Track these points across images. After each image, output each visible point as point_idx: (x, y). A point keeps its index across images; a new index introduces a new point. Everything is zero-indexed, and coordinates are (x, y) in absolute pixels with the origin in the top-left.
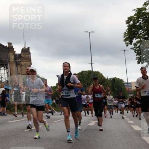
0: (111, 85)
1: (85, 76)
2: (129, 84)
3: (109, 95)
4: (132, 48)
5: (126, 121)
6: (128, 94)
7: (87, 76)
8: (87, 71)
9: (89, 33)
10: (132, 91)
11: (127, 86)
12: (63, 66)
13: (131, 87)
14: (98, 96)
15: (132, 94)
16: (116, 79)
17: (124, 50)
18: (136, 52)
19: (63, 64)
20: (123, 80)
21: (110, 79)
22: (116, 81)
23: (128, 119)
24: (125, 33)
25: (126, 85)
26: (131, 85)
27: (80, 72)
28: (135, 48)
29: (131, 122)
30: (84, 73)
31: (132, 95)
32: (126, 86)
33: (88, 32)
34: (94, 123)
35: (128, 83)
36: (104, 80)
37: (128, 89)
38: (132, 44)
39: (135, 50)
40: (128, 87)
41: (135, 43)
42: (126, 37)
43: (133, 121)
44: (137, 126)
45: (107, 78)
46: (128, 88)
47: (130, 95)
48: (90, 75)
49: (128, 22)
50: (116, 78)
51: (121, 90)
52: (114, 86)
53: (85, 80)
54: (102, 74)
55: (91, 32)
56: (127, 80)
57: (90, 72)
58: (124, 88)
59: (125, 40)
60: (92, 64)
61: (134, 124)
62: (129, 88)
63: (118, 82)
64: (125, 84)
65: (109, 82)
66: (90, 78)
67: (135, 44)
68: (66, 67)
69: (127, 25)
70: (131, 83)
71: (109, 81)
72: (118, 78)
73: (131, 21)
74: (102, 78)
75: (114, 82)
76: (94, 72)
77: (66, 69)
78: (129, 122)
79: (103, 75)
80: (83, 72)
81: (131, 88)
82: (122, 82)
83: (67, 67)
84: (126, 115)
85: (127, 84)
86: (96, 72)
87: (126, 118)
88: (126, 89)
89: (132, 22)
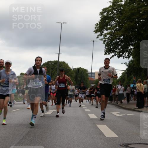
0: (75, 74)
1: (51, 66)
2: (92, 74)
3: (72, 85)
4: (102, 39)
5: (84, 110)
6: (90, 83)
7: (52, 66)
8: (53, 61)
9: (61, 24)
10: (95, 81)
11: (90, 76)
13: (94, 77)
14: (61, 86)
15: (94, 83)
16: (80, 69)
17: (93, 41)
18: (104, 44)
19: (36, 58)
20: (87, 70)
21: (75, 69)
22: (80, 71)
23: (86, 108)
24: (97, 24)
25: (90, 75)
26: (94, 75)
27: (46, 62)
28: (104, 39)
29: (89, 110)
30: (49, 63)
32: (89, 76)
33: (60, 23)
34: (52, 112)
35: (91, 73)
36: (68, 70)
37: (91, 79)
38: (103, 35)
39: (105, 41)
40: (91, 77)
41: (105, 34)
42: (97, 28)
43: (90, 110)
44: (94, 114)
45: (71, 68)
46: (91, 78)
47: (91, 84)
48: (55, 65)
49: (101, 13)
50: (81, 68)
51: (84, 79)
52: (78, 76)
53: (50, 70)
54: (67, 64)
55: (63, 23)
56: (91, 70)
57: (56, 62)
58: (87, 78)
59: (96, 31)
60: (59, 54)
61: (90, 113)
62: (92, 77)
63: (82, 71)
64: (89, 73)
65: (74, 72)
66: (55, 68)
68: (39, 61)
69: (101, 16)
70: (94, 73)
71: (73, 70)
72: (83, 69)
73: (105, 12)
74: (67, 68)
75: (78, 72)
76: (60, 62)
77: (38, 63)
78: (86, 110)
79: (68, 65)
80: (49, 62)
81: (94, 78)
82: (87, 72)
83: (40, 61)
84: (84, 104)
85: (90, 74)
86: (62, 62)
88: (89, 79)
89: (105, 14)
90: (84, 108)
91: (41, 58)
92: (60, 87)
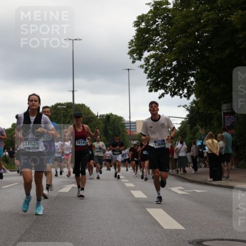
0: (103, 125)
1: (62, 112)
2: (131, 125)
3: (98, 141)
4: (142, 66)
5: (123, 184)
6: (129, 140)
7: (64, 111)
8: (65, 104)
9: (72, 41)
10: (137, 135)
11: (129, 127)
12: (28, 100)
13: (136, 129)
14: (79, 143)
15: (135, 140)
16: (111, 116)
17: (129, 69)
18: (146, 73)
19: (30, 96)
20: (122, 118)
21: (103, 116)
22: (111, 120)
23: (127, 181)
24: (132, 40)
25: (127, 126)
26: (135, 126)
27: (53, 106)
28: (145, 66)
29: (131, 185)
30: (59, 107)
31: (135, 142)
32: (127, 128)
33: (70, 39)
35: (130, 123)
36: (92, 118)
37: (130, 133)
38: (142, 60)
39: (146, 69)
40: (130, 129)
41: (146, 58)
42: (132, 48)
43: (134, 184)
44: (140, 192)
45: (96, 115)
46: (130, 131)
47: (132, 141)
48: (69, 110)
49: (137, 24)
50: (111, 114)
51: (119, 133)
52: (108, 127)
53: (61, 118)
54: (89, 108)
55: (76, 40)
56: (130, 117)
57: (70, 106)
58: (124, 131)
59: (131, 53)
60: (73, 91)
61: (134, 189)
62: (132, 130)
63: (114, 120)
64: (126, 123)
65: (101, 122)
66: (70, 114)
67: (147, 60)
68: (34, 102)
69: (136, 28)
70: (135, 123)
71: (100, 119)
72: (116, 115)
73: (142, 21)
74: (88, 115)
75: (108, 121)
76: (76, 105)
77: (33, 105)
78: (128, 185)
79: (90, 110)
80: (58, 104)
81: (136, 131)
82: (122, 121)
83: (36, 101)
84: (123, 175)
85: (129, 125)
86: (79, 105)
87: (123, 179)
88: (127, 132)
89: (143, 24)
90: (123, 180)
91: (39, 97)
92: (79, 145)
